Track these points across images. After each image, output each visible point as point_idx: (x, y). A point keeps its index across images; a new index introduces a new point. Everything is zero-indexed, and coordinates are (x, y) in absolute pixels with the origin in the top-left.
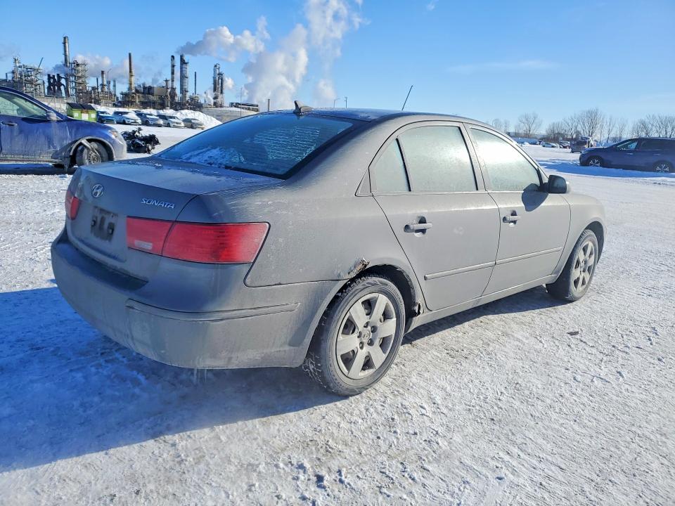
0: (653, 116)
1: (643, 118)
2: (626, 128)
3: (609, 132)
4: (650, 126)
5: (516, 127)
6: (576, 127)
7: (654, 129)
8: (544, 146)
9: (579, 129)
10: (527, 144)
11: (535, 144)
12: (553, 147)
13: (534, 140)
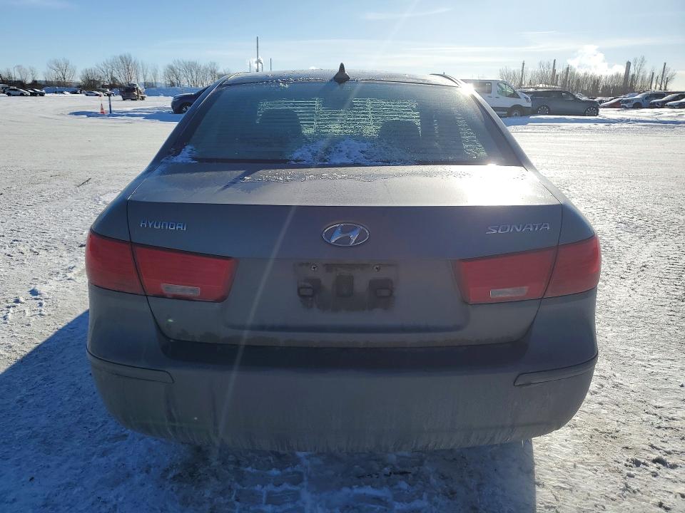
0: (178, 61)
1: (171, 63)
2: (159, 73)
3: (145, 77)
4: (178, 71)
5: (45, 74)
6: (112, 73)
7: (182, 73)
8: (87, 95)
9: (115, 75)
10: (67, 93)
11: (76, 93)
12: (97, 95)
13: (74, 89)
